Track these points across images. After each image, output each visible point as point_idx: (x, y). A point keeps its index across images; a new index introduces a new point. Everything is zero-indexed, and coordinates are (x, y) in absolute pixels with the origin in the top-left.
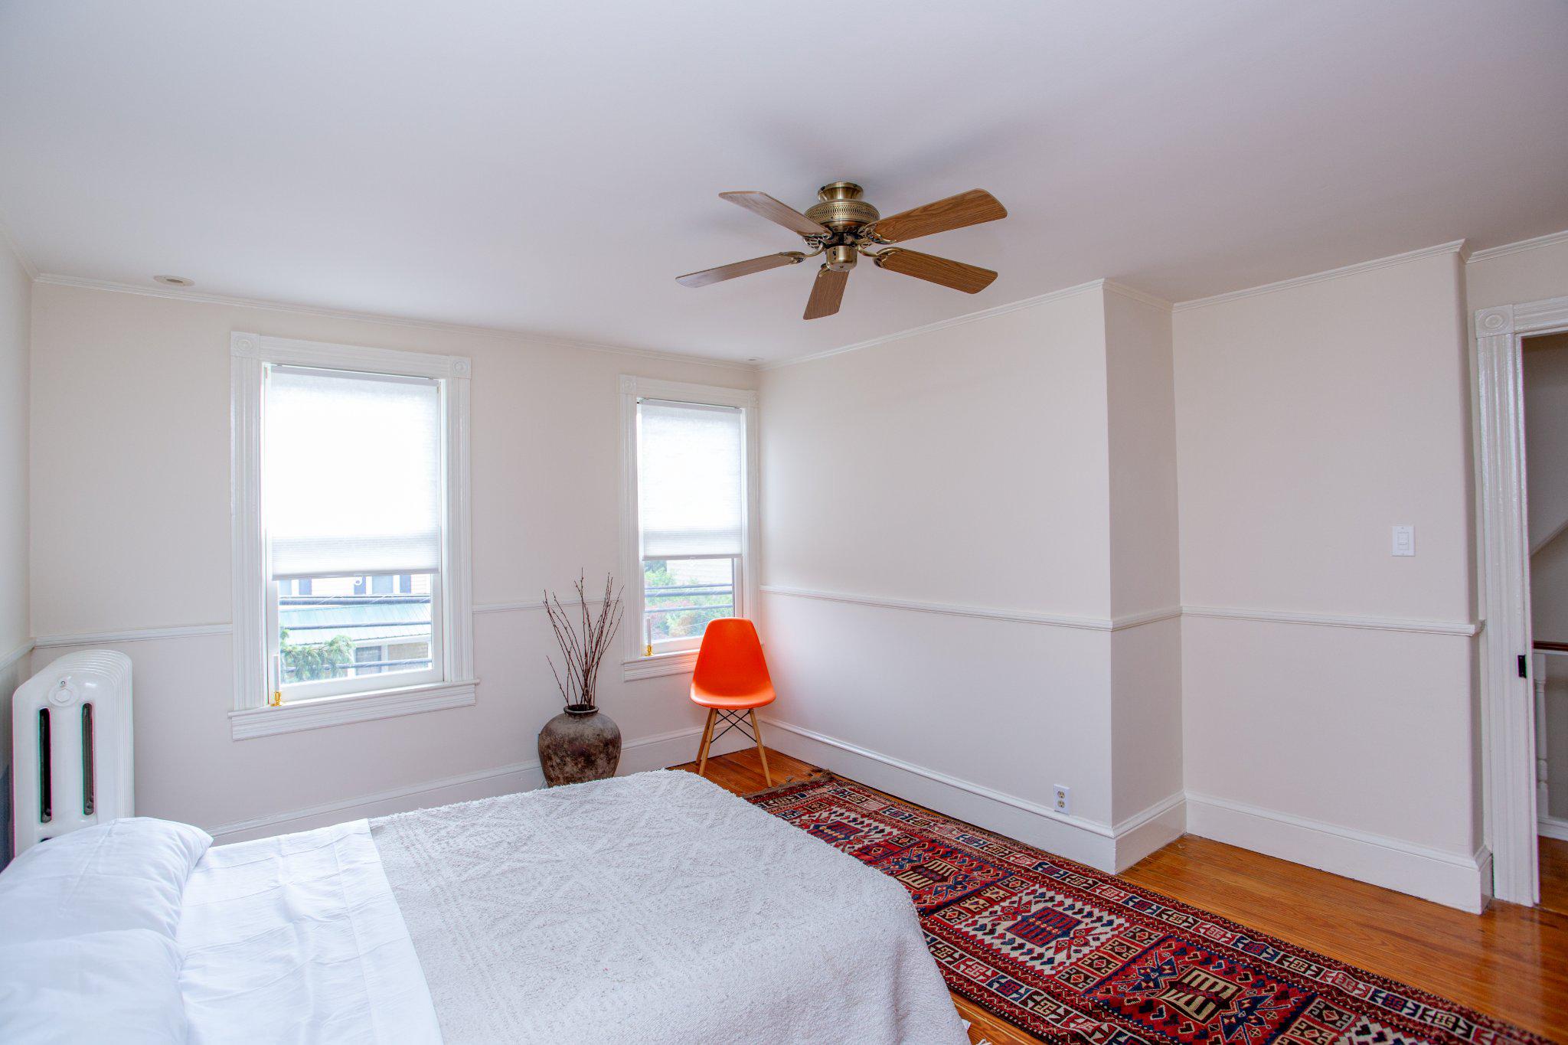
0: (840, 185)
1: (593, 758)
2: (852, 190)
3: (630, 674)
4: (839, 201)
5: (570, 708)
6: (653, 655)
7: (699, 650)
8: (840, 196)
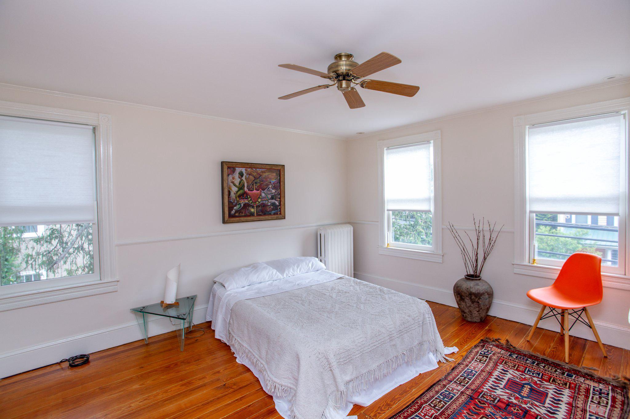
0: (343, 54)
1: (463, 298)
2: (349, 56)
3: (517, 270)
4: (343, 61)
5: (468, 275)
6: (535, 265)
7: (561, 268)
8: (343, 59)
